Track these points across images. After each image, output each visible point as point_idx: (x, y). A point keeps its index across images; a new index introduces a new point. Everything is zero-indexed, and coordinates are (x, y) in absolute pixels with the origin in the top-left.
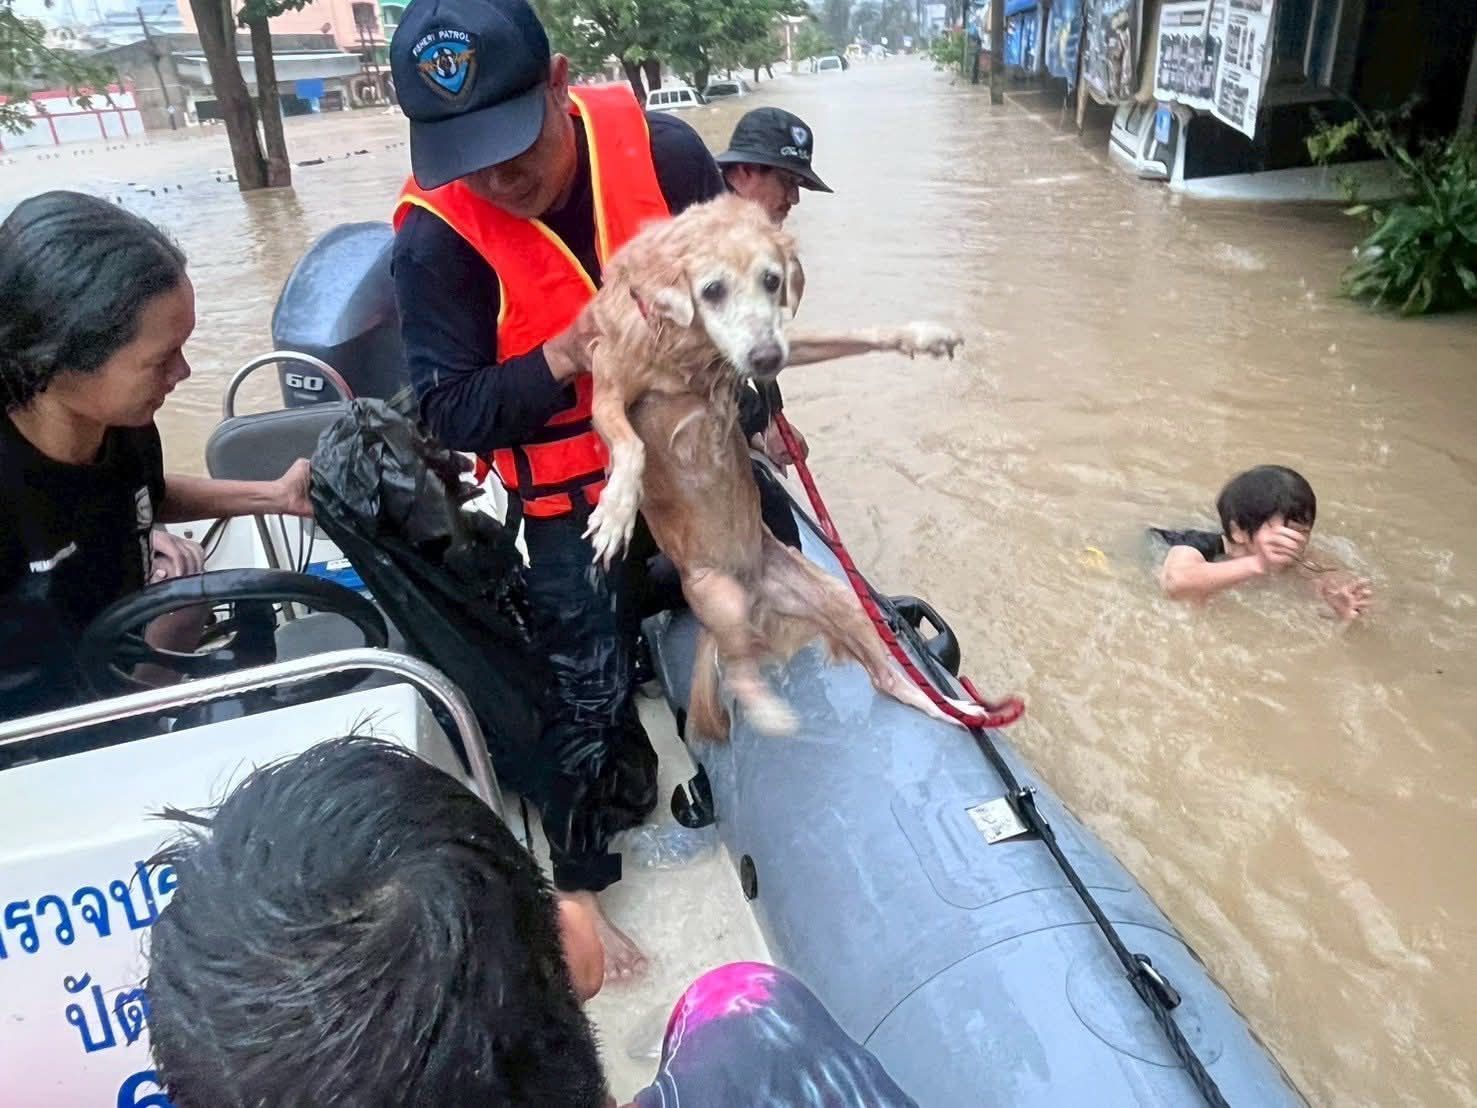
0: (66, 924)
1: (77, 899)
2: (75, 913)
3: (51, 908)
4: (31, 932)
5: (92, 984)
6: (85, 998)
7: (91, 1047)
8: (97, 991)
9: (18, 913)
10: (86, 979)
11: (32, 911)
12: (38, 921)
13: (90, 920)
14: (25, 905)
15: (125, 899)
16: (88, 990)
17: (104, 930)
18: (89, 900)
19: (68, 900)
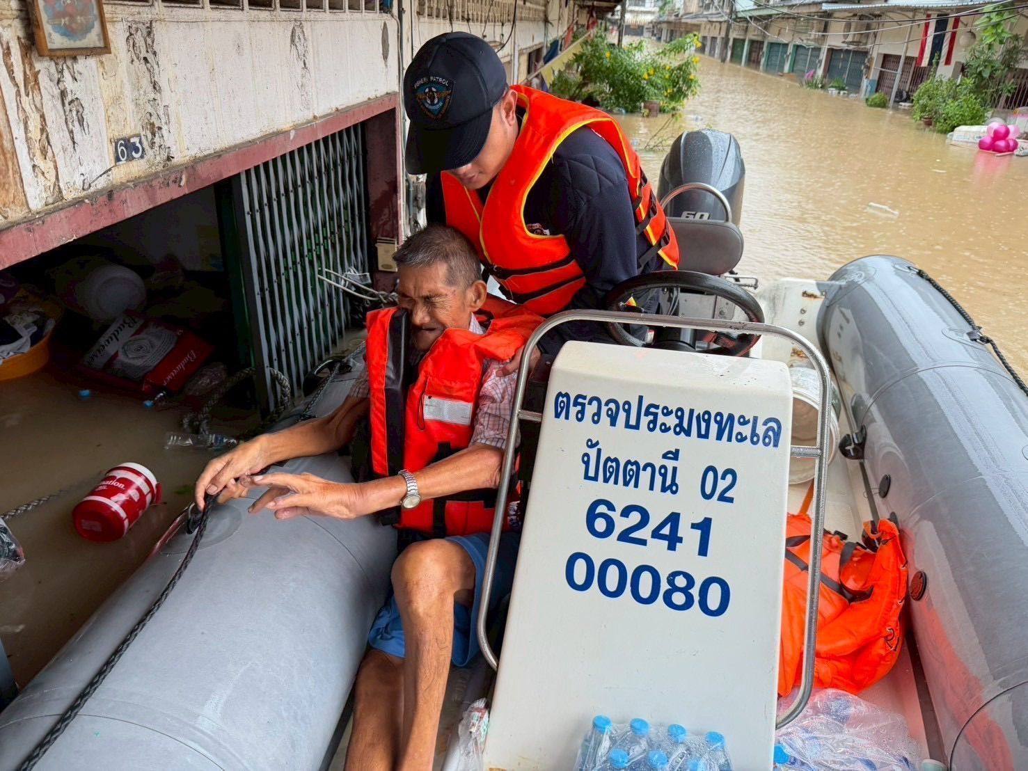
0: (598, 414)
1: (607, 404)
2: (604, 409)
3: (595, 403)
4: (582, 412)
5: (598, 447)
6: (593, 453)
7: (587, 477)
8: (599, 451)
9: (580, 400)
10: (597, 443)
11: (586, 401)
12: (587, 407)
13: (608, 415)
14: (584, 398)
15: (628, 412)
16: (595, 450)
17: (613, 423)
18: (612, 406)
19: (603, 403)
